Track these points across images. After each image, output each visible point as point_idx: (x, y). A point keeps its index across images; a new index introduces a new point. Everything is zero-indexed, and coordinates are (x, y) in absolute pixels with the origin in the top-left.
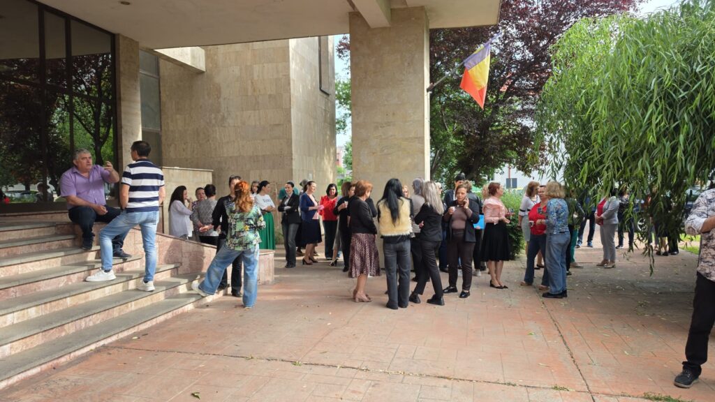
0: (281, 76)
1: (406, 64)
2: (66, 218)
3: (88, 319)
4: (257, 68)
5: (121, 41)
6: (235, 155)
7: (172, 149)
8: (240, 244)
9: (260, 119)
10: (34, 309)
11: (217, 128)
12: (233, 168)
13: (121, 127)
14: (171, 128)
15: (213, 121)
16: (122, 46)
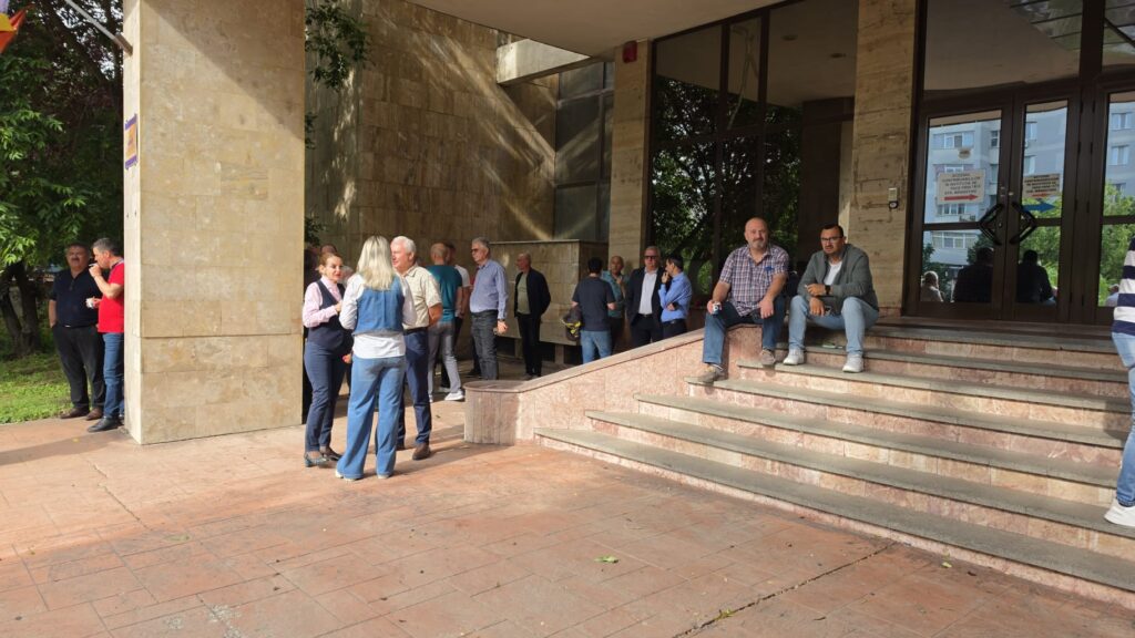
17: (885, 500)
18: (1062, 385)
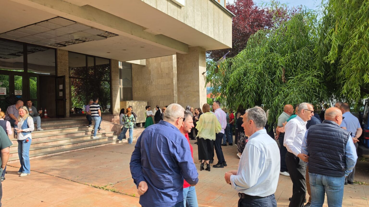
0: (170, 66)
1: (193, 66)
2: (85, 118)
3: (84, 143)
4: (162, 63)
5: (112, 61)
6: (155, 95)
7: (136, 93)
8: (128, 126)
9: (163, 82)
10: (72, 139)
11: (150, 86)
12: (154, 100)
13: (112, 89)
14: (135, 86)
15: (148, 83)
16: (112, 63)
17: (75, 146)
18: (69, 126)
